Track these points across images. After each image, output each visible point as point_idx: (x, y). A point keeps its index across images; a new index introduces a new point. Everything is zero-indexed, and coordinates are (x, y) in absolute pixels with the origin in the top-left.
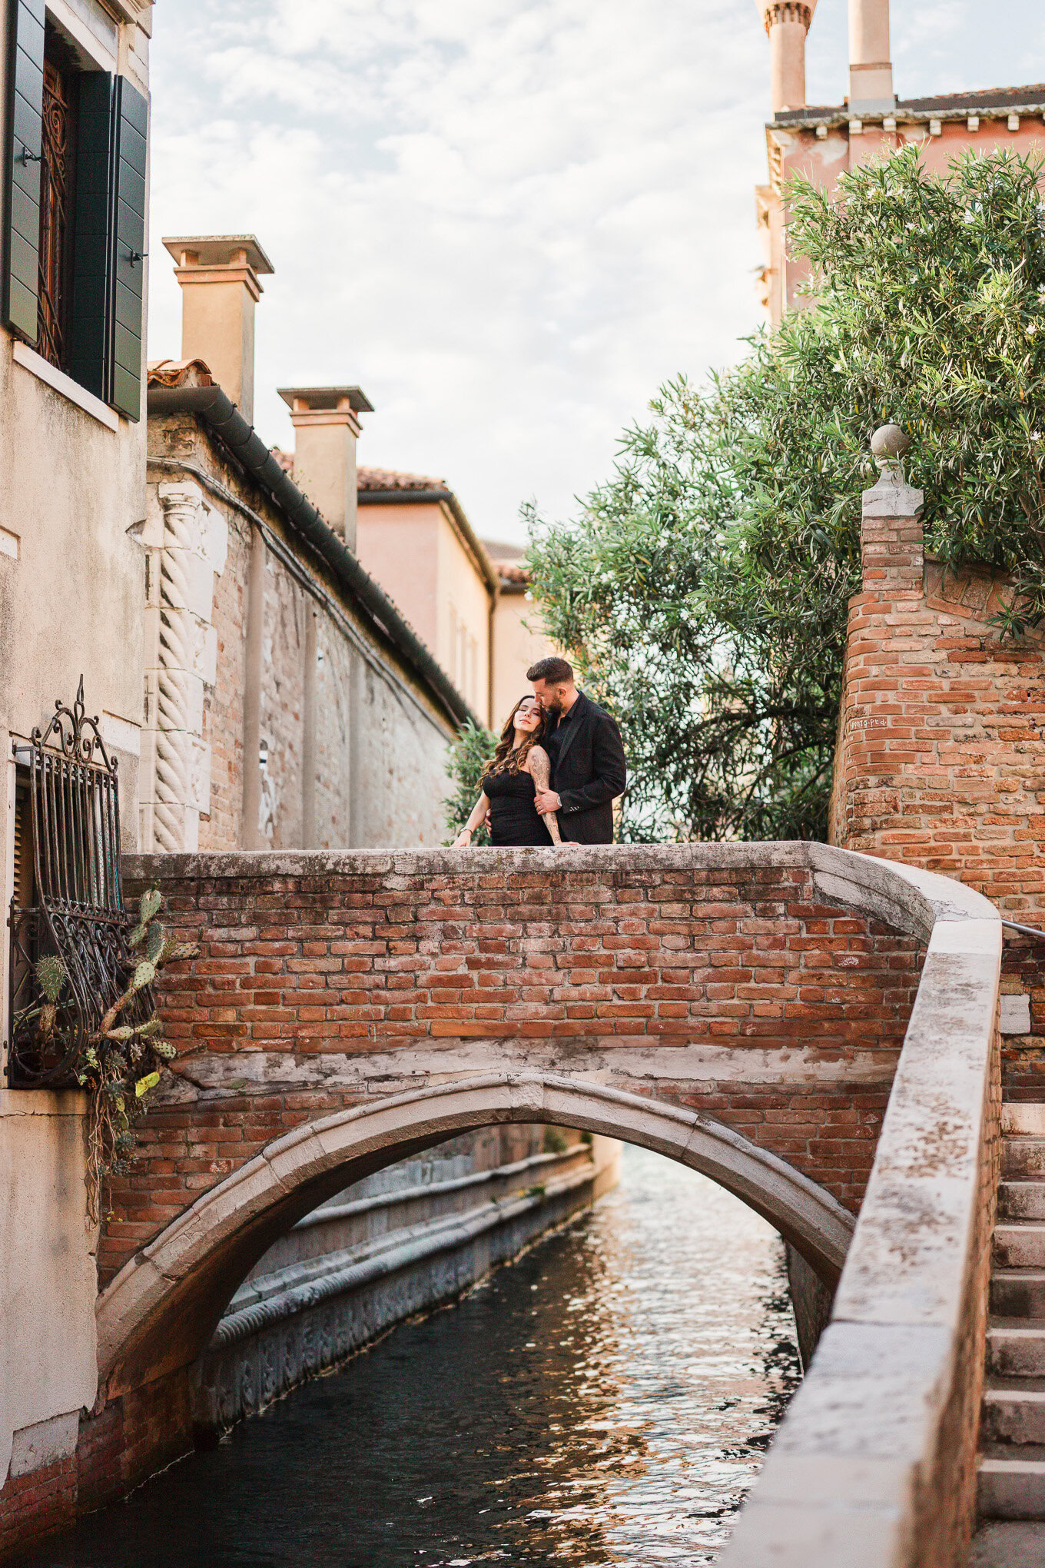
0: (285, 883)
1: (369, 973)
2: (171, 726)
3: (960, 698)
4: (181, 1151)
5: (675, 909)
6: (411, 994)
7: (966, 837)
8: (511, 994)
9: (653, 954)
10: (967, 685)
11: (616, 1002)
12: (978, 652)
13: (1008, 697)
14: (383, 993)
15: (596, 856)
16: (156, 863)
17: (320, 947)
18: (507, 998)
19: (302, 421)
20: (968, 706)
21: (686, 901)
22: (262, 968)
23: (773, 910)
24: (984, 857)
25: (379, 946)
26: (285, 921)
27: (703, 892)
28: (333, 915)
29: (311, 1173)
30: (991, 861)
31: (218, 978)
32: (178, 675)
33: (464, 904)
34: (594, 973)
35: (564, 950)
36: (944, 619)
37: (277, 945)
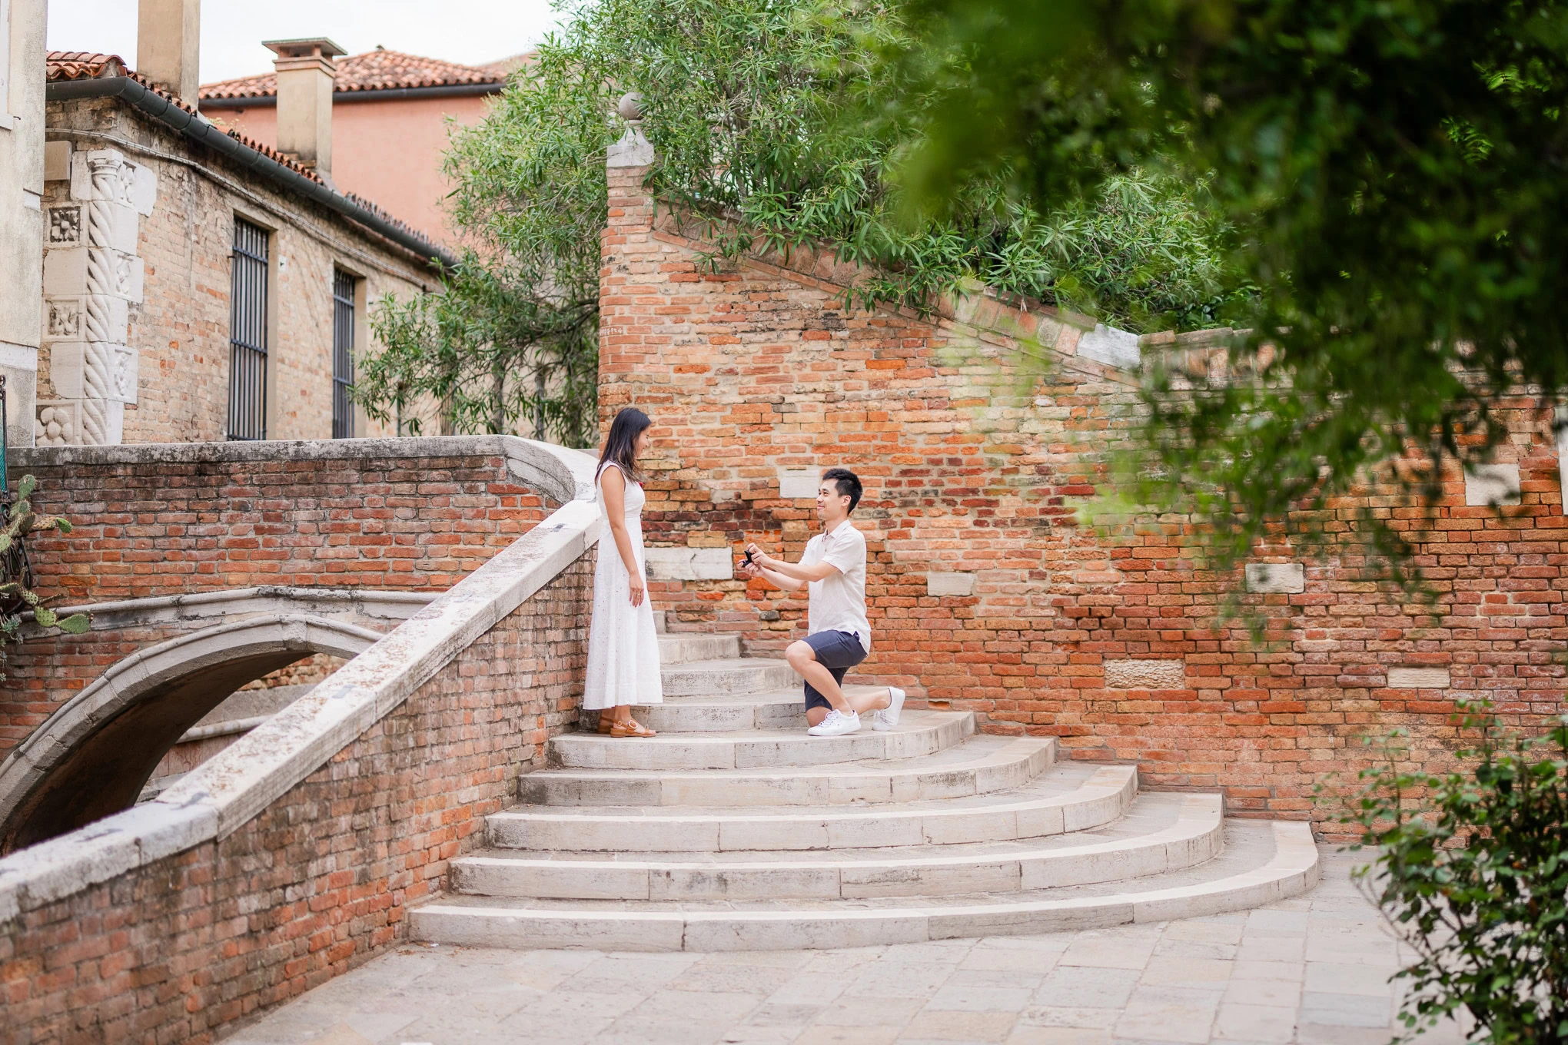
0: (125, 469)
1: (184, 537)
2: (96, 338)
3: (679, 311)
4: (48, 672)
5: (405, 487)
6: (214, 553)
7: (683, 422)
8: (285, 553)
9: (389, 522)
10: (684, 300)
11: (362, 559)
12: (695, 274)
13: (716, 309)
14: (194, 552)
15: (348, 448)
16: (34, 454)
17: (149, 517)
18: (283, 557)
19: (283, 67)
20: (685, 317)
21: (413, 481)
22: (109, 534)
23: (477, 488)
24: (697, 437)
25: (192, 516)
26: (125, 498)
27: (426, 474)
28: (160, 493)
29: (141, 690)
30: (702, 441)
31: (77, 541)
32: (101, 299)
33: (253, 485)
34: (346, 537)
35: (324, 519)
36: (667, 248)
37: (119, 516)
